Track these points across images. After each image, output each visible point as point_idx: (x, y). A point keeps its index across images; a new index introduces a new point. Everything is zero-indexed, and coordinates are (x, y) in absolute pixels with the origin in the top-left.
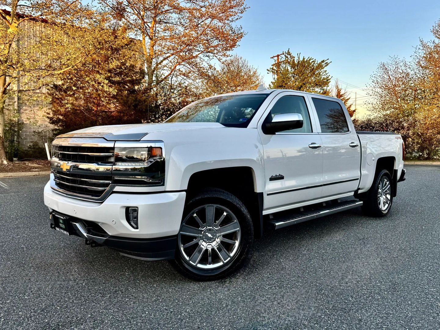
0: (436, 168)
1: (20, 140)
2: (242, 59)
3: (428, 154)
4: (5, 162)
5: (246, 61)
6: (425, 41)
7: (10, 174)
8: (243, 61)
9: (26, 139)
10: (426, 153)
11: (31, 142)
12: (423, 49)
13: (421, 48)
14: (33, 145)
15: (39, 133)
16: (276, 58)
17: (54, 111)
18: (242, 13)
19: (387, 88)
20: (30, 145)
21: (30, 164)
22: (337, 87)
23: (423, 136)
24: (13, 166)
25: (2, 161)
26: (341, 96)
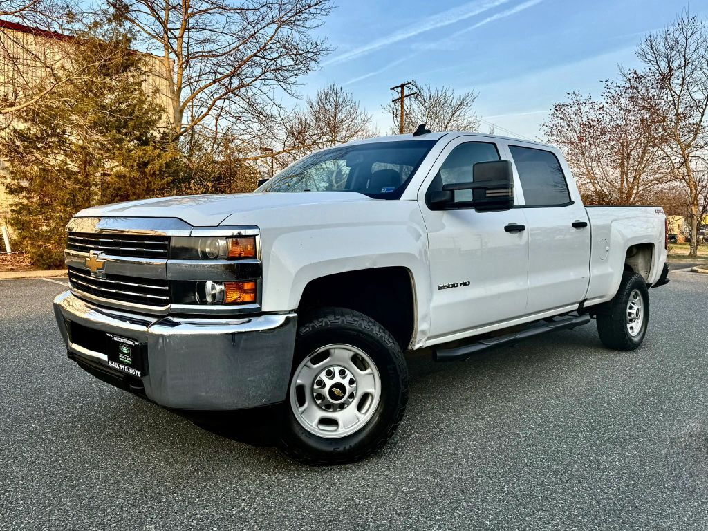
5: (350, 94)
16: (399, 89)
17: (12, 173)
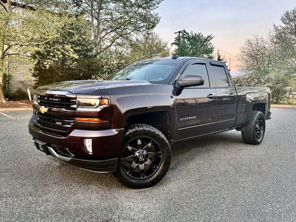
0: (281, 109)
1: (10, 86)
2: (155, 34)
3: (277, 100)
4: (4, 101)
5: (158, 35)
6: (277, 26)
7: (9, 109)
8: (156, 35)
9: (14, 86)
10: (275, 99)
11: (17, 88)
12: (275, 31)
13: (274, 30)
14: (18, 90)
15: (22, 82)
16: (178, 33)
17: (34, 68)
18: (158, 4)
19: (251, 56)
20: (16, 90)
21: (20, 103)
22: (218, 54)
23: (274, 88)
24: (9, 104)
25: (2, 101)
26: (221, 60)
